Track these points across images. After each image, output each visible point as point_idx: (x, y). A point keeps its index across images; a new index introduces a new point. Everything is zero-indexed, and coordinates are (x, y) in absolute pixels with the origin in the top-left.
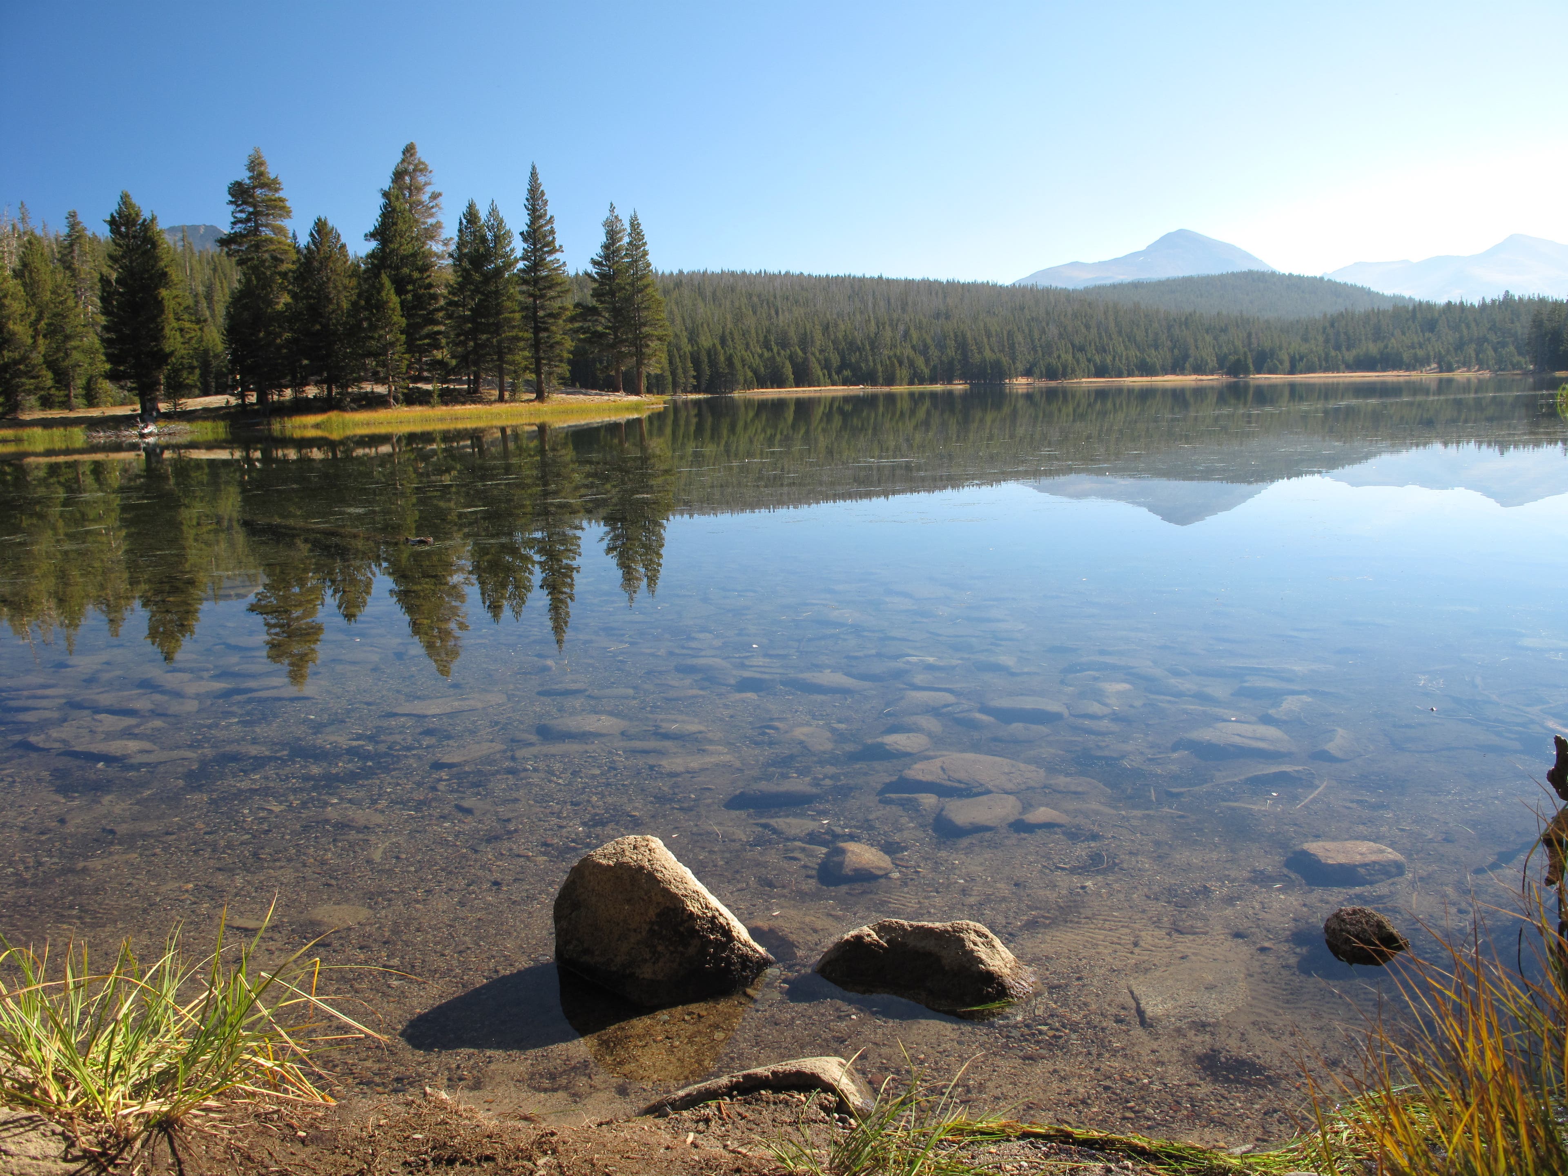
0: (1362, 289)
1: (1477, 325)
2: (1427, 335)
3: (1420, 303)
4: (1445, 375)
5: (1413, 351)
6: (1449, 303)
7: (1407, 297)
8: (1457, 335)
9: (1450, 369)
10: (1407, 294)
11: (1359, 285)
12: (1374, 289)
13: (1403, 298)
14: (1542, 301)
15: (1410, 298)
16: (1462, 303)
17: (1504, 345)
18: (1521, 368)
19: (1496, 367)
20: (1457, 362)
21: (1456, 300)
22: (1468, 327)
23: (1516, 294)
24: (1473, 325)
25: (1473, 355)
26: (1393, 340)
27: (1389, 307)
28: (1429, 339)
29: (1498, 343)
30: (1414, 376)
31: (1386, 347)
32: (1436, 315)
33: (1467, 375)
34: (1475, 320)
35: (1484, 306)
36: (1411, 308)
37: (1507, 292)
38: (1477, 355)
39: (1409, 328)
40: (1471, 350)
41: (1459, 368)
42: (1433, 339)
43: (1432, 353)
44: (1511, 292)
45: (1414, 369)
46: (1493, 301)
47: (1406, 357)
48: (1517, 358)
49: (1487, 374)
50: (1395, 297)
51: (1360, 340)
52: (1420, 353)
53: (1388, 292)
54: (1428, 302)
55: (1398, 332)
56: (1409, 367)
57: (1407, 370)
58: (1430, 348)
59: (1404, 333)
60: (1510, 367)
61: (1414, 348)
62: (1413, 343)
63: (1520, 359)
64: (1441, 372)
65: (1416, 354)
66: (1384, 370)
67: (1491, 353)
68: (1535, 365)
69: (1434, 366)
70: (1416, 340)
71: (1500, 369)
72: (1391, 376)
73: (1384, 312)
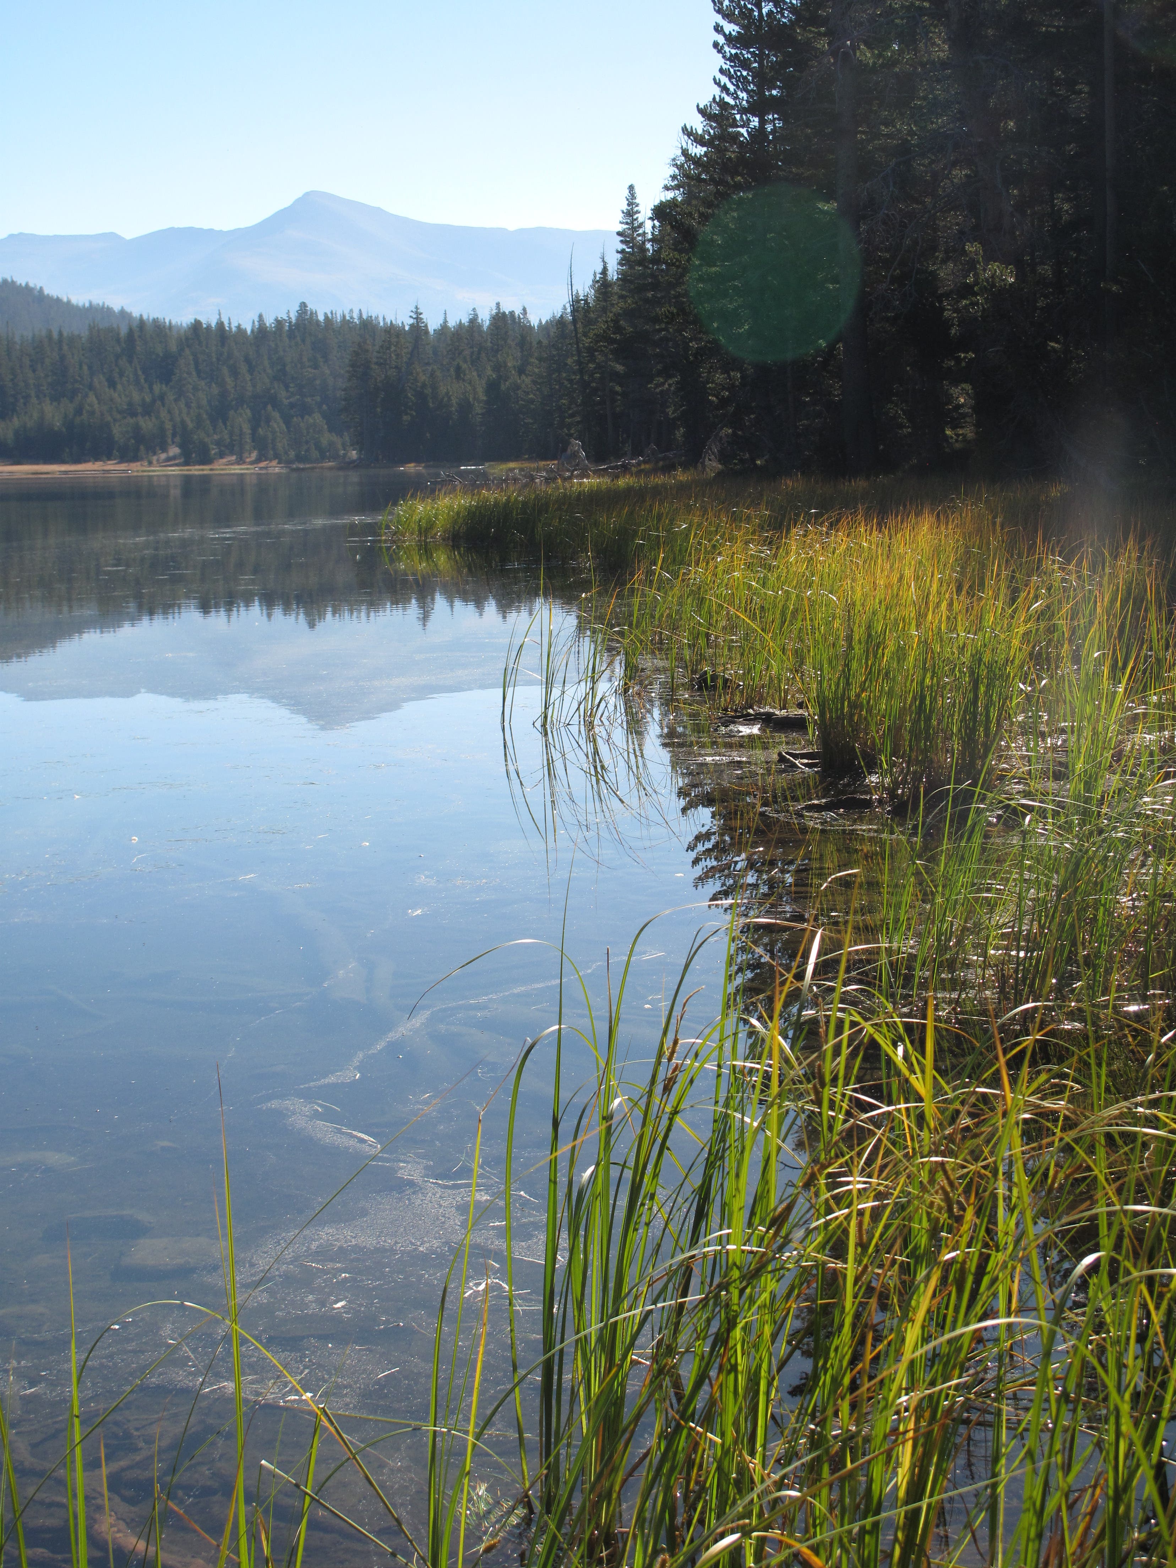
0: (28, 289)
1: (251, 370)
2: (157, 388)
3: (142, 323)
4: (196, 470)
5: (131, 421)
6: (197, 325)
7: (116, 308)
8: (215, 390)
9: (206, 460)
10: (116, 303)
11: (21, 281)
12: (52, 290)
13: (109, 310)
14: (367, 326)
15: (123, 312)
16: (220, 324)
17: (305, 410)
18: (335, 457)
19: (292, 454)
20: (218, 443)
21: (209, 319)
22: (234, 372)
23: (321, 310)
24: (243, 368)
25: (247, 429)
26: (92, 398)
27: (80, 329)
28: (162, 397)
29: (292, 406)
30: (135, 469)
31: (79, 411)
32: (173, 347)
33: (237, 469)
34: (247, 360)
35: (262, 333)
36: (124, 331)
37: (303, 305)
38: (254, 430)
39: (121, 374)
40: (242, 419)
41: (222, 455)
42: (171, 397)
43: (168, 426)
44: (311, 306)
45: (135, 459)
46: (279, 323)
47: (117, 431)
48: (326, 438)
49: (275, 468)
50: (92, 310)
51: (27, 397)
52: (147, 424)
53: (80, 298)
54: (155, 321)
55: (99, 381)
56: (128, 455)
57: (123, 459)
58: (164, 414)
59: (112, 384)
60: (315, 454)
61: (134, 414)
62: (130, 404)
63: (335, 438)
64: (186, 463)
65: (137, 428)
66: (77, 461)
67: (278, 424)
68: (360, 451)
69: (174, 451)
70: (136, 397)
71: (299, 458)
72: (90, 469)
73: (73, 340)
